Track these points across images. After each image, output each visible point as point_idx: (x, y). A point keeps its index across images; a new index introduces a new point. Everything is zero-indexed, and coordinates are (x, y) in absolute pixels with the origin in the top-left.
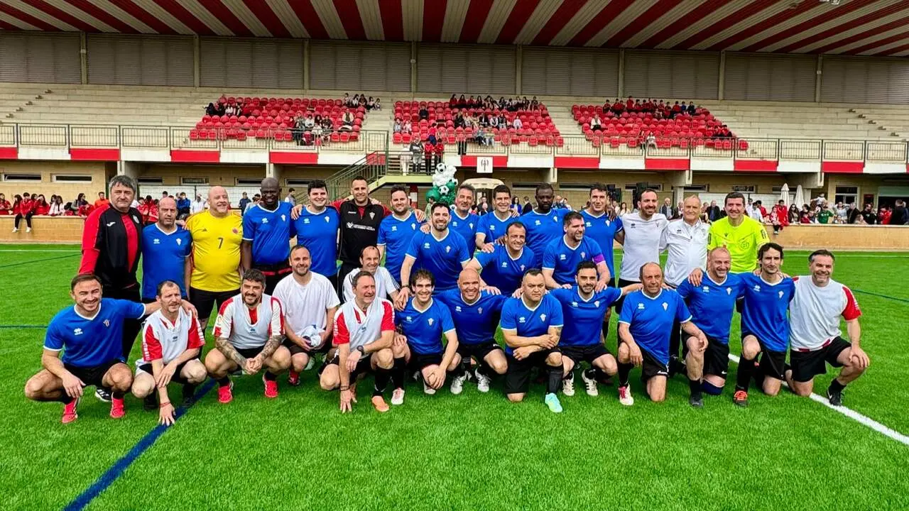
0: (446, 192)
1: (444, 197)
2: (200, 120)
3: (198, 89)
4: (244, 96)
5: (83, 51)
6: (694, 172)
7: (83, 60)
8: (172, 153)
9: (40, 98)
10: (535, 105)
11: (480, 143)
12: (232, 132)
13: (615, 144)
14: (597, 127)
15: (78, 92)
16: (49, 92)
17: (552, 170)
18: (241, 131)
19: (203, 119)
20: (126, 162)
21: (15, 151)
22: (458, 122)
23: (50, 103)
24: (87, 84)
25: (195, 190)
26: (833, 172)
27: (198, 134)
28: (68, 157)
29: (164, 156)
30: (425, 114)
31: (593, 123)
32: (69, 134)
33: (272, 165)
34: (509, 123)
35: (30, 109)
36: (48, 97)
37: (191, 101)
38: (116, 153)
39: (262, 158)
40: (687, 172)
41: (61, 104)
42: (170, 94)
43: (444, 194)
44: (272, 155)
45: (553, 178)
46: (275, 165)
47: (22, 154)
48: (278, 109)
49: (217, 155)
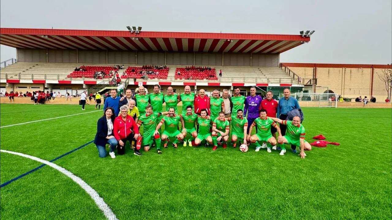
6: (197, 86)
8: (59, 81)
10: (165, 67)
11: (143, 79)
12: (78, 75)
13: (181, 79)
14: (179, 74)
15: (45, 65)
19: (73, 72)
20: (47, 83)
21: (19, 81)
22: (141, 72)
26: (236, 86)
27: (68, 77)
28: (32, 82)
29: (57, 82)
30: (133, 71)
31: (178, 73)
32: (33, 76)
34: (155, 73)
38: (45, 81)
39: (82, 82)
40: (195, 86)
42: (63, 65)
44: (84, 82)
46: (86, 84)
47: (21, 81)
49: (70, 82)
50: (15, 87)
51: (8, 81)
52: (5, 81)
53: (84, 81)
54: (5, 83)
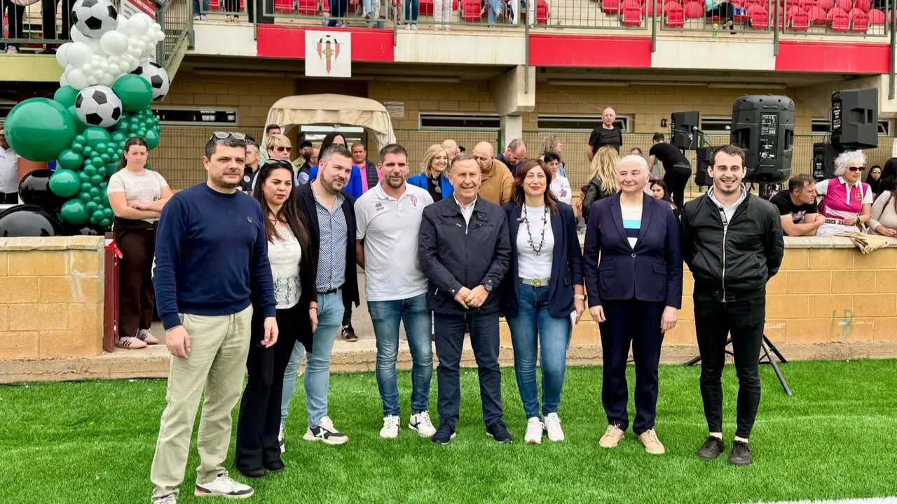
0: (105, 111)
1: (95, 133)
17: (520, 72)
43: (94, 119)
45: (523, 97)
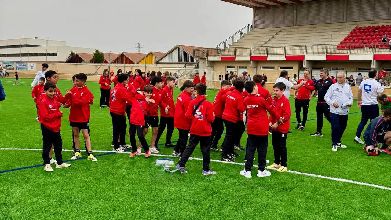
2: (342, 39)
3: (345, 24)
4: (367, 26)
5: (295, 11)
7: (295, 15)
8: (327, 56)
9: (277, 34)
12: (357, 45)
15: (292, 30)
16: (281, 31)
18: (362, 44)
19: (344, 39)
20: (307, 61)
21: (266, 57)
23: (281, 36)
24: (296, 26)
25: (337, 73)
27: (341, 47)
28: (284, 59)
29: (323, 58)
32: (286, 50)
33: (375, 61)
35: (273, 39)
36: (280, 33)
37: (341, 30)
38: (303, 57)
39: (370, 57)
41: (285, 36)
42: (331, 27)
46: (377, 61)
47: (269, 59)
48: (384, 31)
49: (348, 56)
50: (259, 67)
51: (252, 58)
52: (248, 59)
53: (374, 56)
54: (247, 62)
